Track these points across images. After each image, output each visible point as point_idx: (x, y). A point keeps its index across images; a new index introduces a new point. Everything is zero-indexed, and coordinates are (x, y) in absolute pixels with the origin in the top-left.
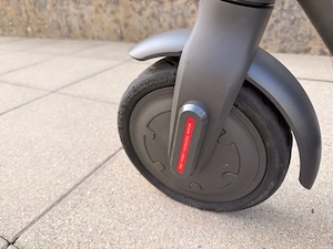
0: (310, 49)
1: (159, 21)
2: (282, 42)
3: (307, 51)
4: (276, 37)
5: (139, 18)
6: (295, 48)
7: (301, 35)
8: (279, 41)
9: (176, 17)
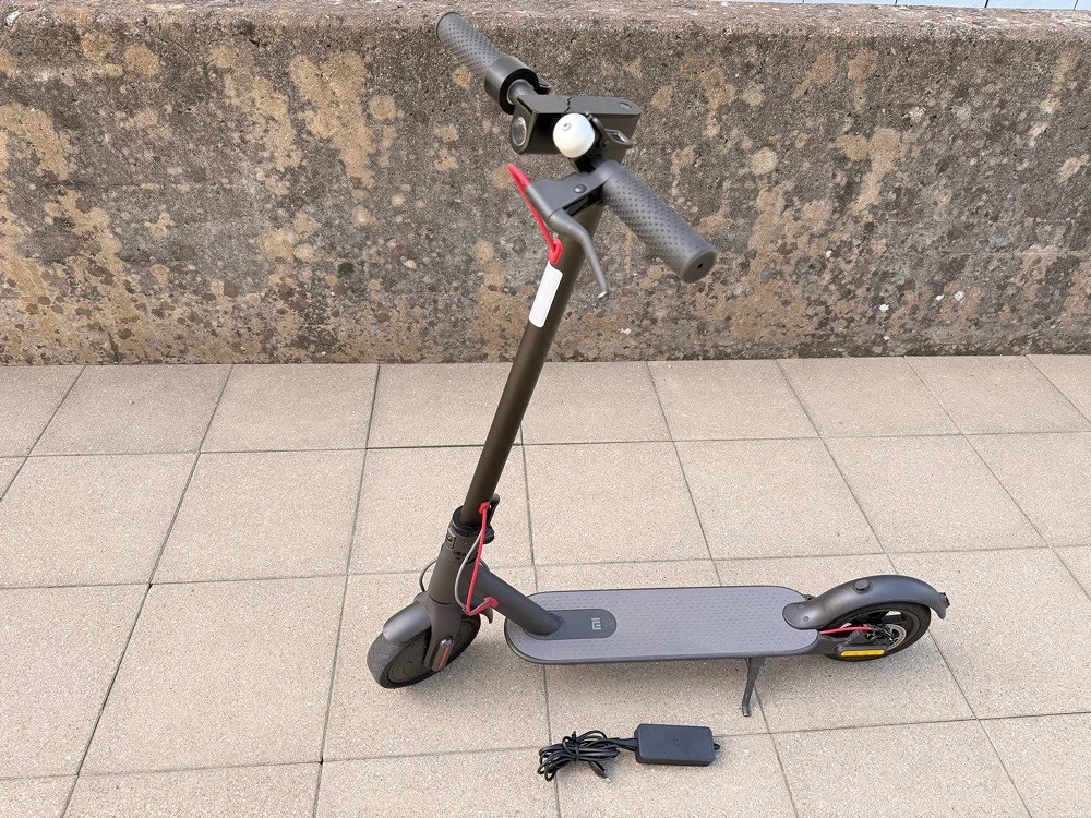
0: (486, 355)
1: (208, 325)
2: (446, 349)
3: (483, 358)
4: (435, 342)
5: (159, 321)
6: (465, 354)
7: (469, 339)
8: (441, 348)
9: (246, 320)
